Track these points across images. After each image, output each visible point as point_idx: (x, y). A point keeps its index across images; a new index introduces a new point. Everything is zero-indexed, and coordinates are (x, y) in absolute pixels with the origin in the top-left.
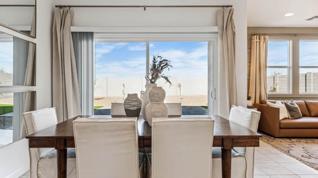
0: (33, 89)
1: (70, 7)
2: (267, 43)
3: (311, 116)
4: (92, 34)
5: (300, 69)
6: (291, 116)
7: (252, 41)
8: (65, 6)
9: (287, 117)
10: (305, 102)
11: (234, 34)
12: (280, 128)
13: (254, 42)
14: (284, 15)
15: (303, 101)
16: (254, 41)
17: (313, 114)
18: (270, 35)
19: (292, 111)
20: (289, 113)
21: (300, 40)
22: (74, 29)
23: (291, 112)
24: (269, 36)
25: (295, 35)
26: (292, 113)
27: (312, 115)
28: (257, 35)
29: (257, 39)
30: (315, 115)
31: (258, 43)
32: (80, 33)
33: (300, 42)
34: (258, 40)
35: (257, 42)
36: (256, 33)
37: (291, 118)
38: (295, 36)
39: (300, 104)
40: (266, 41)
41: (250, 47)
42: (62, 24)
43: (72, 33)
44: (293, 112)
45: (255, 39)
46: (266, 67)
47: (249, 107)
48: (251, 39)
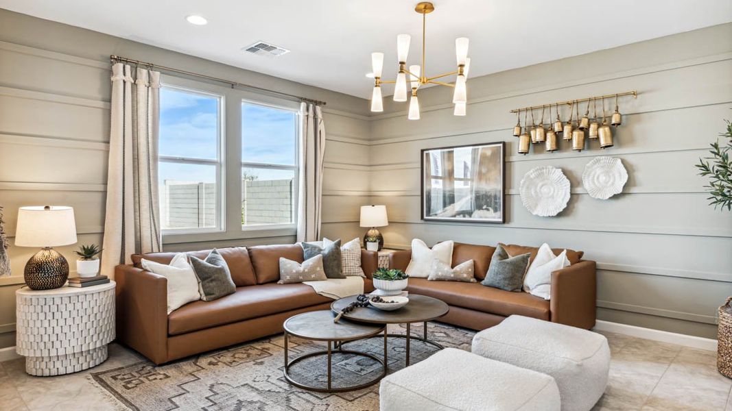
2: (156, 91)
3: (258, 284)
5: (244, 170)
6: (206, 294)
7: (113, 79)
9: (197, 296)
10: (248, 250)
12: (169, 336)
13: (117, 81)
14: (186, 17)
15: (244, 248)
16: (117, 78)
17: (262, 278)
18: (166, 71)
19: (209, 279)
20: (203, 286)
21: (243, 100)
23: (206, 281)
24: (162, 73)
25: (233, 85)
26: (207, 285)
27: (261, 282)
28: (126, 62)
29: (124, 75)
30: (268, 281)
31: (129, 86)
33: (243, 104)
34: (129, 79)
35: (124, 82)
36: (124, 56)
37: (205, 299)
38: (233, 88)
39: (235, 256)
40: (153, 86)
41: (108, 97)
44: (212, 281)
45: (121, 74)
46: (155, 159)
47: (86, 282)
48: (111, 72)
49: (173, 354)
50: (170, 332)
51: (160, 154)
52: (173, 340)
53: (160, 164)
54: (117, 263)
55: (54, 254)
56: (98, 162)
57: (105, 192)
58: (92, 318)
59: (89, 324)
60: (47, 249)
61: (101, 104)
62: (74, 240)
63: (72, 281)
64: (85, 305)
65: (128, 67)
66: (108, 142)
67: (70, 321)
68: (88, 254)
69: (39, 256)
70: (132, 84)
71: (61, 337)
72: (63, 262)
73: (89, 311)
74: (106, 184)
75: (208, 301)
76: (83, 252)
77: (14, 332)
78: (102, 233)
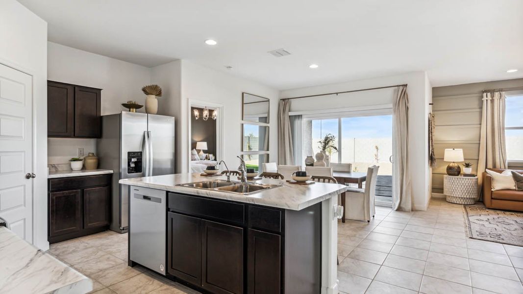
0: (268, 152)
1: (288, 99)
2: (503, 100)
4: (301, 115)
6: (518, 188)
7: (482, 100)
8: (286, 99)
9: (513, 188)
11: (407, 109)
12: (492, 198)
14: (506, 72)
16: (484, 99)
19: (520, 182)
20: (517, 184)
22: (291, 114)
26: (519, 184)
28: (488, 92)
31: (489, 102)
32: (295, 116)
34: (489, 98)
35: (487, 100)
36: (487, 89)
42: (284, 111)
43: (290, 116)
45: (486, 97)
46: (503, 129)
47: (466, 175)
48: (482, 97)
49: (493, 206)
50: (493, 197)
51: (506, 126)
52: (493, 201)
53: (506, 131)
54: (484, 171)
55: (456, 165)
56: (476, 132)
57: (480, 144)
58: (465, 187)
59: (464, 189)
60: (454, 162)
61: (478, 110)
62: (463, 160)
63: (461, 174)
64: (463, 182)
65: (489, 94)
66: (481, 124)
67: (457, 186)
68: (467, 165)
69: (451, 165)
70: (491, 100)
71: (455, 191)
72: (459, 167)
73: (464, 184)
74: (480, 140)
75: (518, 191)
76: (465, 164)
77: (443, 189)
78: (478, 160)
